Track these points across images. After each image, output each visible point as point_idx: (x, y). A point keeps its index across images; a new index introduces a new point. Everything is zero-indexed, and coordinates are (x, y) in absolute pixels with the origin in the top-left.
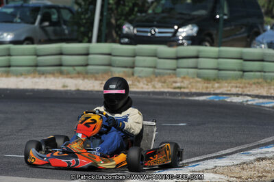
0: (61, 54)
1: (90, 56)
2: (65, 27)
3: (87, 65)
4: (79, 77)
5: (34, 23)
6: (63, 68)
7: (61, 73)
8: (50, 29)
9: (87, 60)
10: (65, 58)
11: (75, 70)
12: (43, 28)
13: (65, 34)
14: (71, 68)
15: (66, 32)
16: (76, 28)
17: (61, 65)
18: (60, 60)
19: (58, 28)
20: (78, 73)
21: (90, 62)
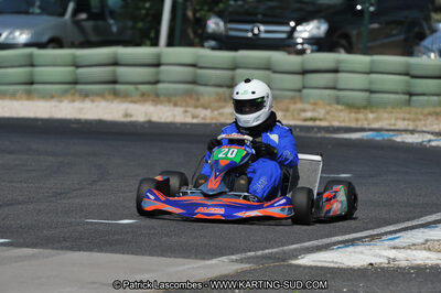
0: (116, 63)
1: (162, 68)
2: (112, 22)
3: (156, 82)
4: (145, 101)
5: (62, 14)
6: (118, 87)
7: (116, 94)
8: (89, 25)
9: (158, 74)
10: (121, 70)
11: (137, 89)
12: (77, 23)
13: (112, 33)
14: (131, 87)
15: (114, 29)
16: (130, 23)
17: (115, 82)
18: (114, 73)
19: (100, 23)
20: (143, 95)
21: (162, 77)
